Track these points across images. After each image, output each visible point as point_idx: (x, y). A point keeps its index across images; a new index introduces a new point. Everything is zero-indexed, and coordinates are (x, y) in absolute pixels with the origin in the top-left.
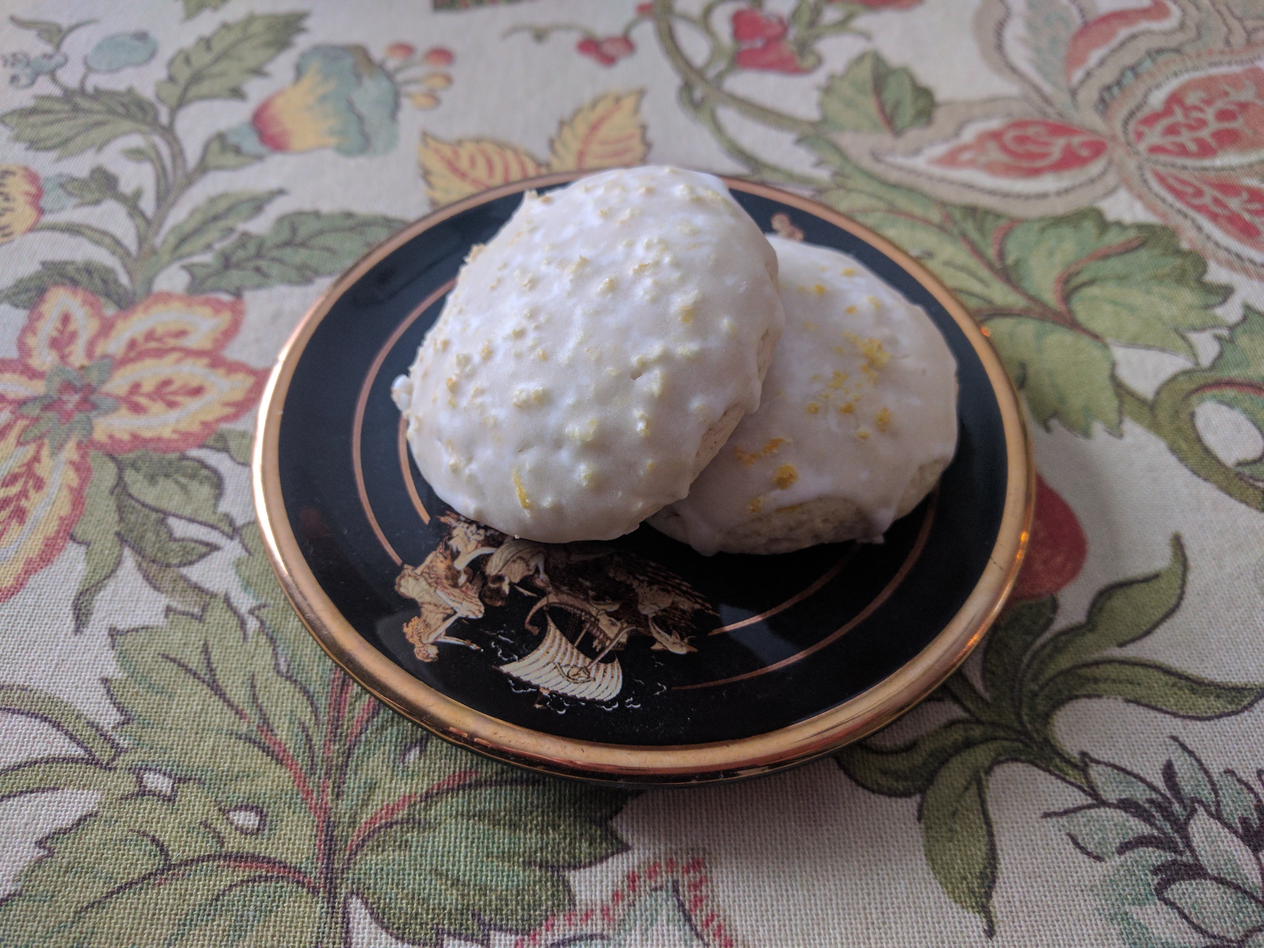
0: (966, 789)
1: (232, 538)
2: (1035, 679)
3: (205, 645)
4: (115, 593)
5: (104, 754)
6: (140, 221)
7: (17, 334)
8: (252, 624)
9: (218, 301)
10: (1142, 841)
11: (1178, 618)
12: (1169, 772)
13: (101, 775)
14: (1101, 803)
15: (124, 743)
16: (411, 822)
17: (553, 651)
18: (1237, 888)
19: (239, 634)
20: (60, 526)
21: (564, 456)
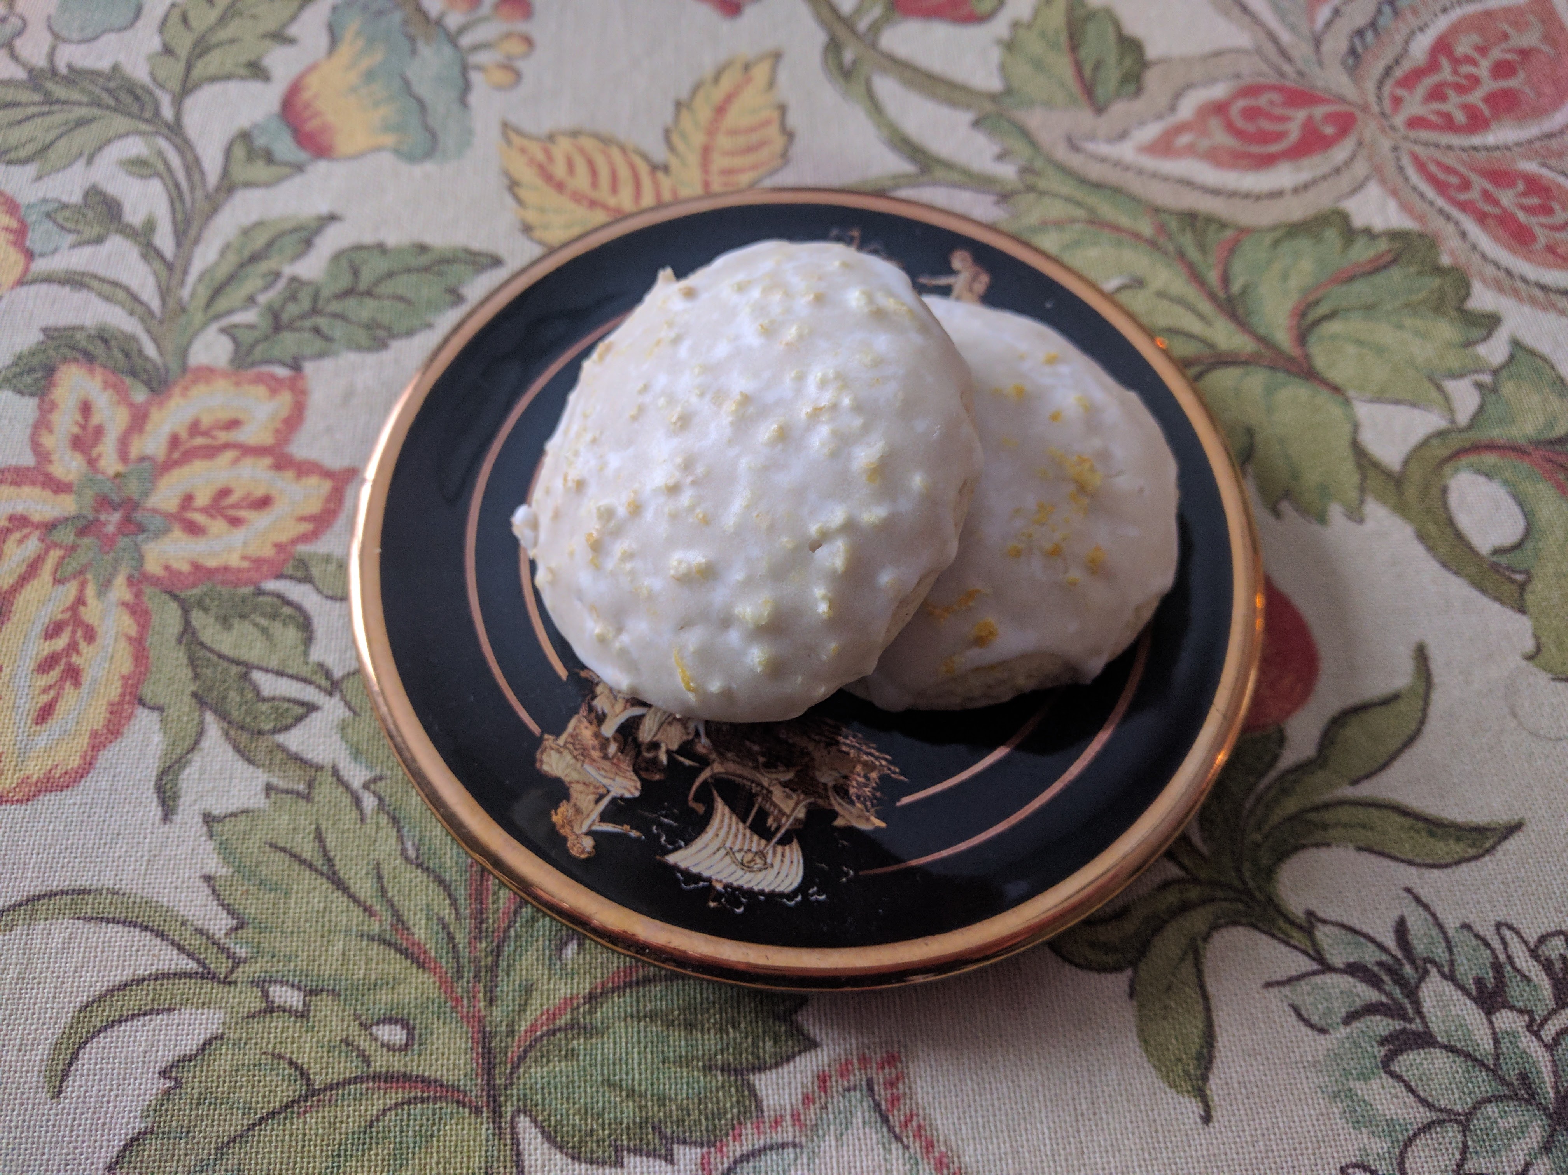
0: (1182, 959)
1: (331, 694)
2: (1259, 827)
3: (318, 830)
4: (202, 771)
5: (222, 967)
6: (158, 265)
7: (28, 432)
8: (369, 802)
9: (273, 377)
10: (1371, 1009)
11: (1419, 748)
12: (1401, 929)
13: (219, 991)
14: (1327, 968)
15: (241, 952)
16: (573, 1026)
17: (722, 833)
18: (1468, 1056)
19: (355, 814)
20: (125, 686)
21: (734, 637)
